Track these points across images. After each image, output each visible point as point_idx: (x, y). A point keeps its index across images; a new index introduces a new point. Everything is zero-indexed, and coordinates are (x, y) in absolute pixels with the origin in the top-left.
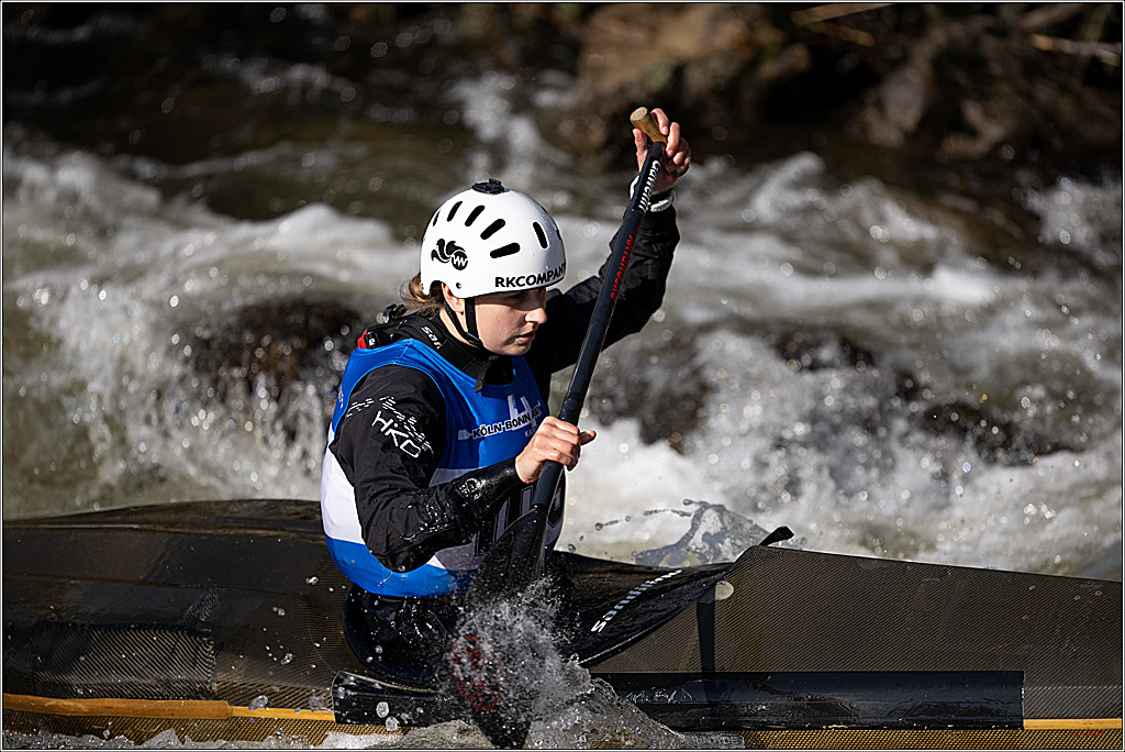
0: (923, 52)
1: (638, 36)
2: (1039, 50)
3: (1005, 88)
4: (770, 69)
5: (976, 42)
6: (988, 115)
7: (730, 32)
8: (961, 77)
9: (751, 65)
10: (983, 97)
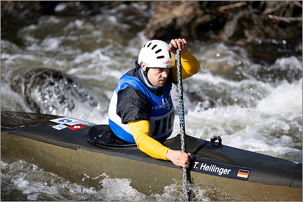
0: (236, 17)
1: (167, 10)
2: (269, 18)
3: (257, 27)
4: (199, 20)
5: (250, 16)
6: (250, 34)
7: (189, 11)
8: (245, 24)
9: (194, 19)
10: (250, 29)
